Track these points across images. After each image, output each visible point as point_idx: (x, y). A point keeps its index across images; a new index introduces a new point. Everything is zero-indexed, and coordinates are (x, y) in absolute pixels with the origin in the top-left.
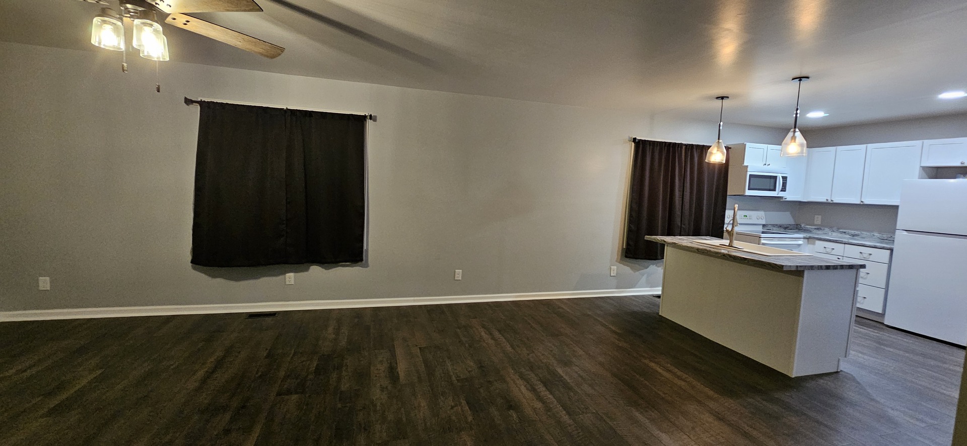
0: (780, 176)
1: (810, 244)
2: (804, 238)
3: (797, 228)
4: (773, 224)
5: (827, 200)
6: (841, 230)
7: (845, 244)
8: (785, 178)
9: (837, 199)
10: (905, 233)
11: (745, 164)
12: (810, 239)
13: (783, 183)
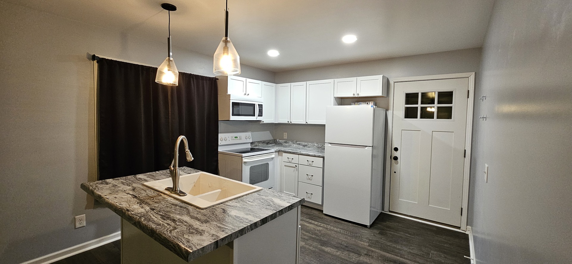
0: (257, 104)
1: (280, 156)
2: (276, 152)
3: (274, 142)
4: (258, 141)
5: (288, 122)
6: (298, 143)
7: (299, 154)
8: (261, 106)
9: (294, 121)
10: (330, 145)
11: (229, 93)
12: (279, 152)
13: (259, 109)
